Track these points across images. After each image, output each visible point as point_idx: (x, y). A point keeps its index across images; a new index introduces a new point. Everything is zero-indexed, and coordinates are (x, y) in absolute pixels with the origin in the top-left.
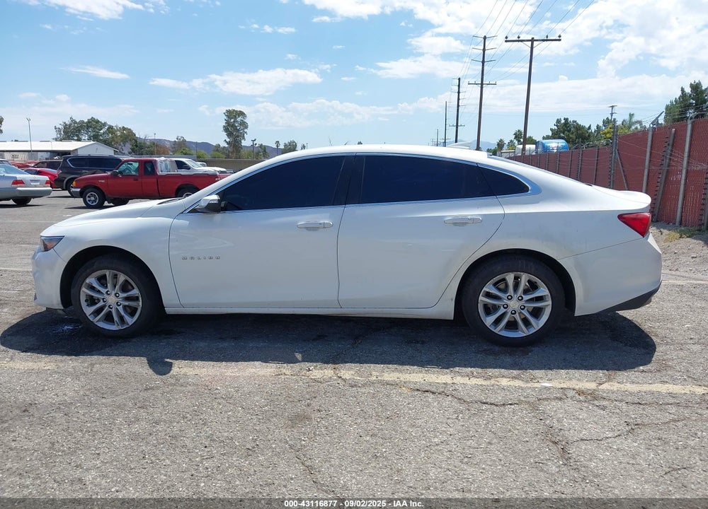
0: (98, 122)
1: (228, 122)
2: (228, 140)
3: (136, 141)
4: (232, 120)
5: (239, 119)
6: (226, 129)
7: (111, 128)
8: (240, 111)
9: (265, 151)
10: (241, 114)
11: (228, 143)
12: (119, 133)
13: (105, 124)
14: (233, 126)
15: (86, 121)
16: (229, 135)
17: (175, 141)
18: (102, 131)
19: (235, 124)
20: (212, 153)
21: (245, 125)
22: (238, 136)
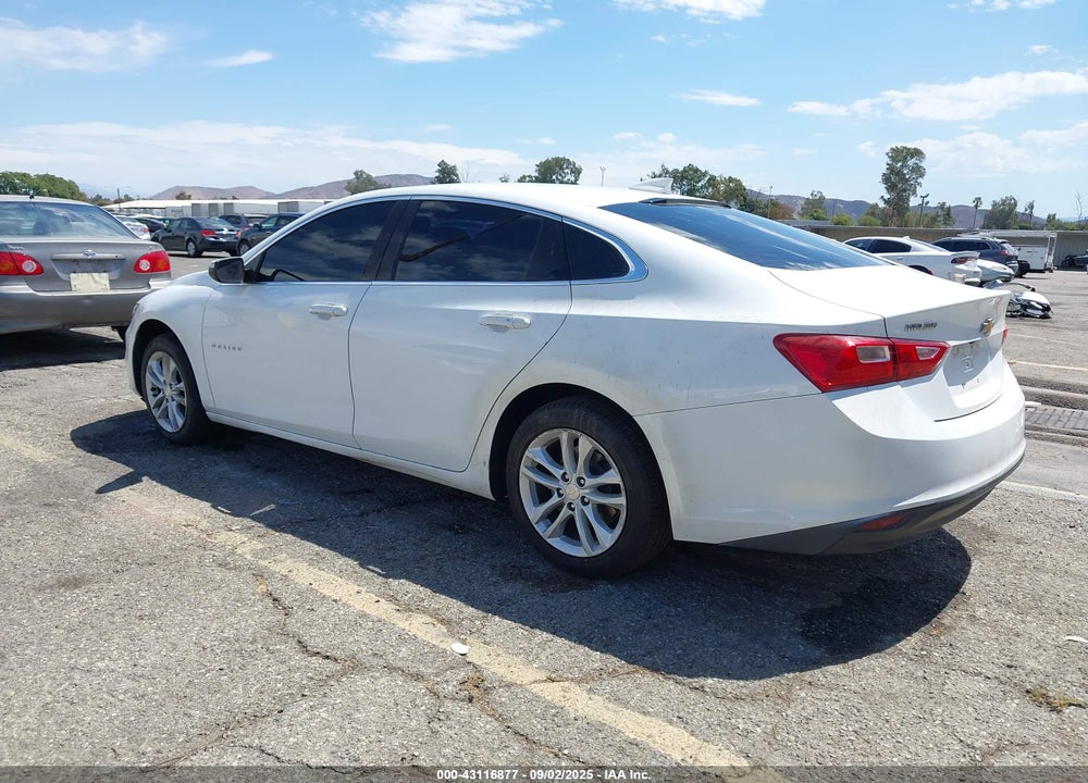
0: (697, 170)
1: (891, 168)
2: (887, 196)
3: (745, 199)
4: (899, 164)
5: (911, 162)
6: (886, 179)
7: (713, 178)
8: (915, 149)
9: (948, 214)
10: (917, 153)
11: (886, 202)
12: (722, 187)
13: (705, 174)
14: (899, 173)
15: (681, 169)
16: (891, 187)
17: (808, 199)
18: (700, 184)
19: (902, 170)
20: (863, 216)
21: (919, 171)
22: (905, 190)
